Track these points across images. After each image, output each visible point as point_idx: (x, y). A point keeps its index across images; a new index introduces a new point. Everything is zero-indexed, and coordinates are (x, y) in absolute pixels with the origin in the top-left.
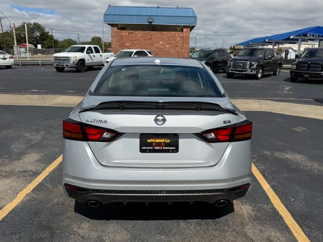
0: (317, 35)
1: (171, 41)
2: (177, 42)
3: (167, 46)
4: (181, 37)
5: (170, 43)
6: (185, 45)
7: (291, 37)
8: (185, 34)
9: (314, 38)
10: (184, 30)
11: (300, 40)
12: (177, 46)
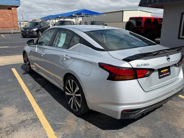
0: (85, 14)
1: (4, 16)
2: (8, 17)
3: (2, 19)
4: (10, 13)
5: (3, 17)
6: (15, 19)
7: (73, 15)
8: (13, 11)
9: (83, 16)
10: (12, 9)
11: (77, 17)
12: (9, 19)
